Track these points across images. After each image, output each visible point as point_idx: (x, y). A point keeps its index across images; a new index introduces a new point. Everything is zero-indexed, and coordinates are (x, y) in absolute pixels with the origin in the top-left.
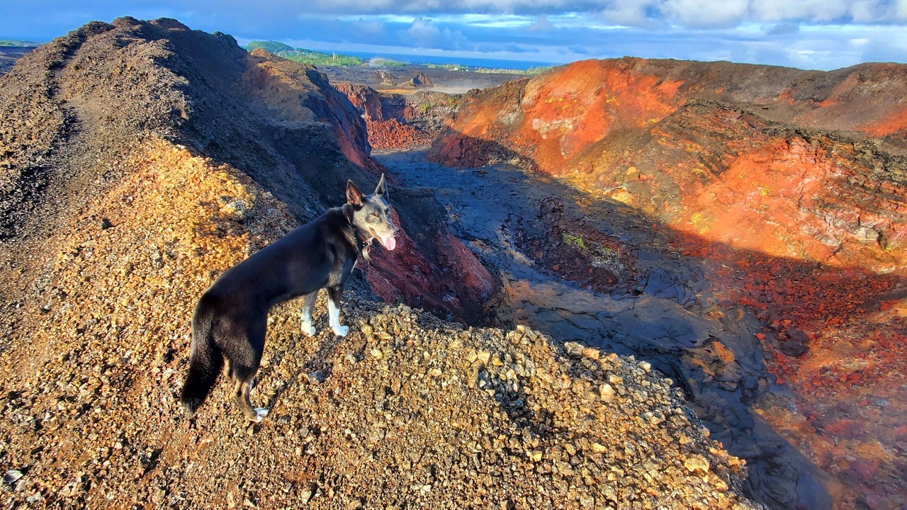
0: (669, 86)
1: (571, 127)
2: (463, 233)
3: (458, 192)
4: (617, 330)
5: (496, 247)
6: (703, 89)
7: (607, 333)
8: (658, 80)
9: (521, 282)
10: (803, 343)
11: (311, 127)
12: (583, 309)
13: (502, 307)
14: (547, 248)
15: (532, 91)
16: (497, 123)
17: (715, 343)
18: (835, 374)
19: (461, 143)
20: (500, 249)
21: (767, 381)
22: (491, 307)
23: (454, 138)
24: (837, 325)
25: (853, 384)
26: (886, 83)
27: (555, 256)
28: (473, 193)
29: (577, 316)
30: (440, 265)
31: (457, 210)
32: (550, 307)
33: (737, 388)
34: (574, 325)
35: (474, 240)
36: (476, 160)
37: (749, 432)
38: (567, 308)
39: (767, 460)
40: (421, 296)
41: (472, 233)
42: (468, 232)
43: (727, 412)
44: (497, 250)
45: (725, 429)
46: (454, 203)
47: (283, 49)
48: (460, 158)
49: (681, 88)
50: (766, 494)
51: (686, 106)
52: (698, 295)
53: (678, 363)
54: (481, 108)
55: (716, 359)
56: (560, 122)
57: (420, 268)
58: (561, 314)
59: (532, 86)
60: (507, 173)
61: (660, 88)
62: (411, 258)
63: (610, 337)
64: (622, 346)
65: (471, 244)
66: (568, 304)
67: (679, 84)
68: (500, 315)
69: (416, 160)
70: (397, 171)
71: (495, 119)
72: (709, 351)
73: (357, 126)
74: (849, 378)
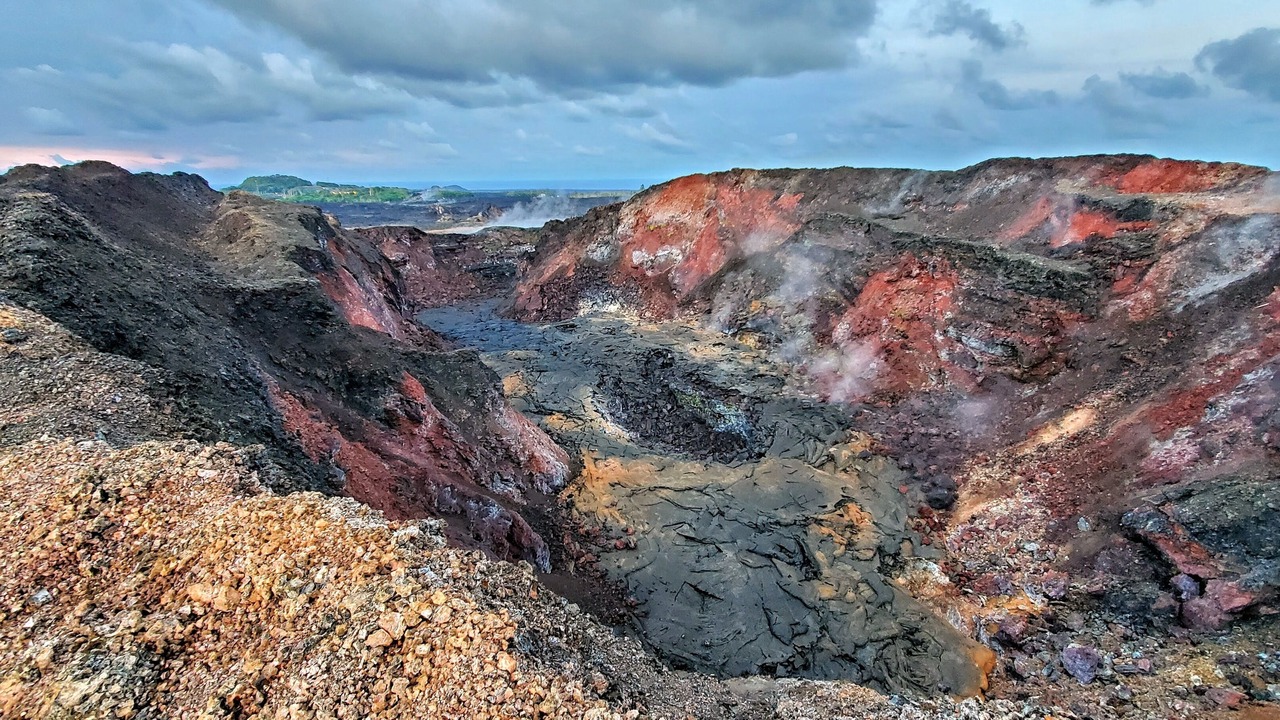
0: (787, 199)
1: (680, 257)
2: (536, 407)
3: (534, 354)
4: (731, 506)
5: (580, 419)
6: (826, 201)
7: (717, 511)
8: (775, 193)
9: (610, 460)
10: (949, 489)
11: (288, 284)
12: (688, 485)
13: (584, 494)
14: (656, 415)
15: (628, 218)
16: (587, 260)
17: (850, 505)
18: (984, 522)
19: (542, 290)
20: (585, 422)
21: (911, 542)
22: (569, 497)
23: (532, 286)
24: (984, 463)
25: (1003, 530)
26: (1013, 180)
27: (667, 424)
28: (555, 354)
29: (681, 493)
30: (492, 448)
31: (530, 377)
32: (647, 487)
33: (875, 555)
34: (677, 505)
35: (551, 414)
36: (564, 311)
37: (889, 608)
38: (668, 485)
39: (908, 639)
40: (452, 487)
41: (550, 405)
42: (544, 404)
43: (863, 587)
44: (580, 422)
45: (858, 607)
46: (527, 368)
47: (297, 185)
48: (541, 311)
49: (801, 201)
50: (905, 679)
51: (808, 223)
52: (831, 450)
53: (803, 536)
54: (564, 244)
55: (851, 523)
56: (666, 252)
57: (458, 453)
58: (660, 495)
59: (627, 211)
60: (603, 324)
61: (778, 203)
62: (445, 440)
63: (722, 514)
64: (737, 524)
65: (547, 420)
66: (669, 481)
67: (800, 197)
68: (578, 505)
69: (483, 318)
70: (455, 335)
71: (583, 256)
72: (842, 516)
73: (385, 280)
74: (998, 525)
